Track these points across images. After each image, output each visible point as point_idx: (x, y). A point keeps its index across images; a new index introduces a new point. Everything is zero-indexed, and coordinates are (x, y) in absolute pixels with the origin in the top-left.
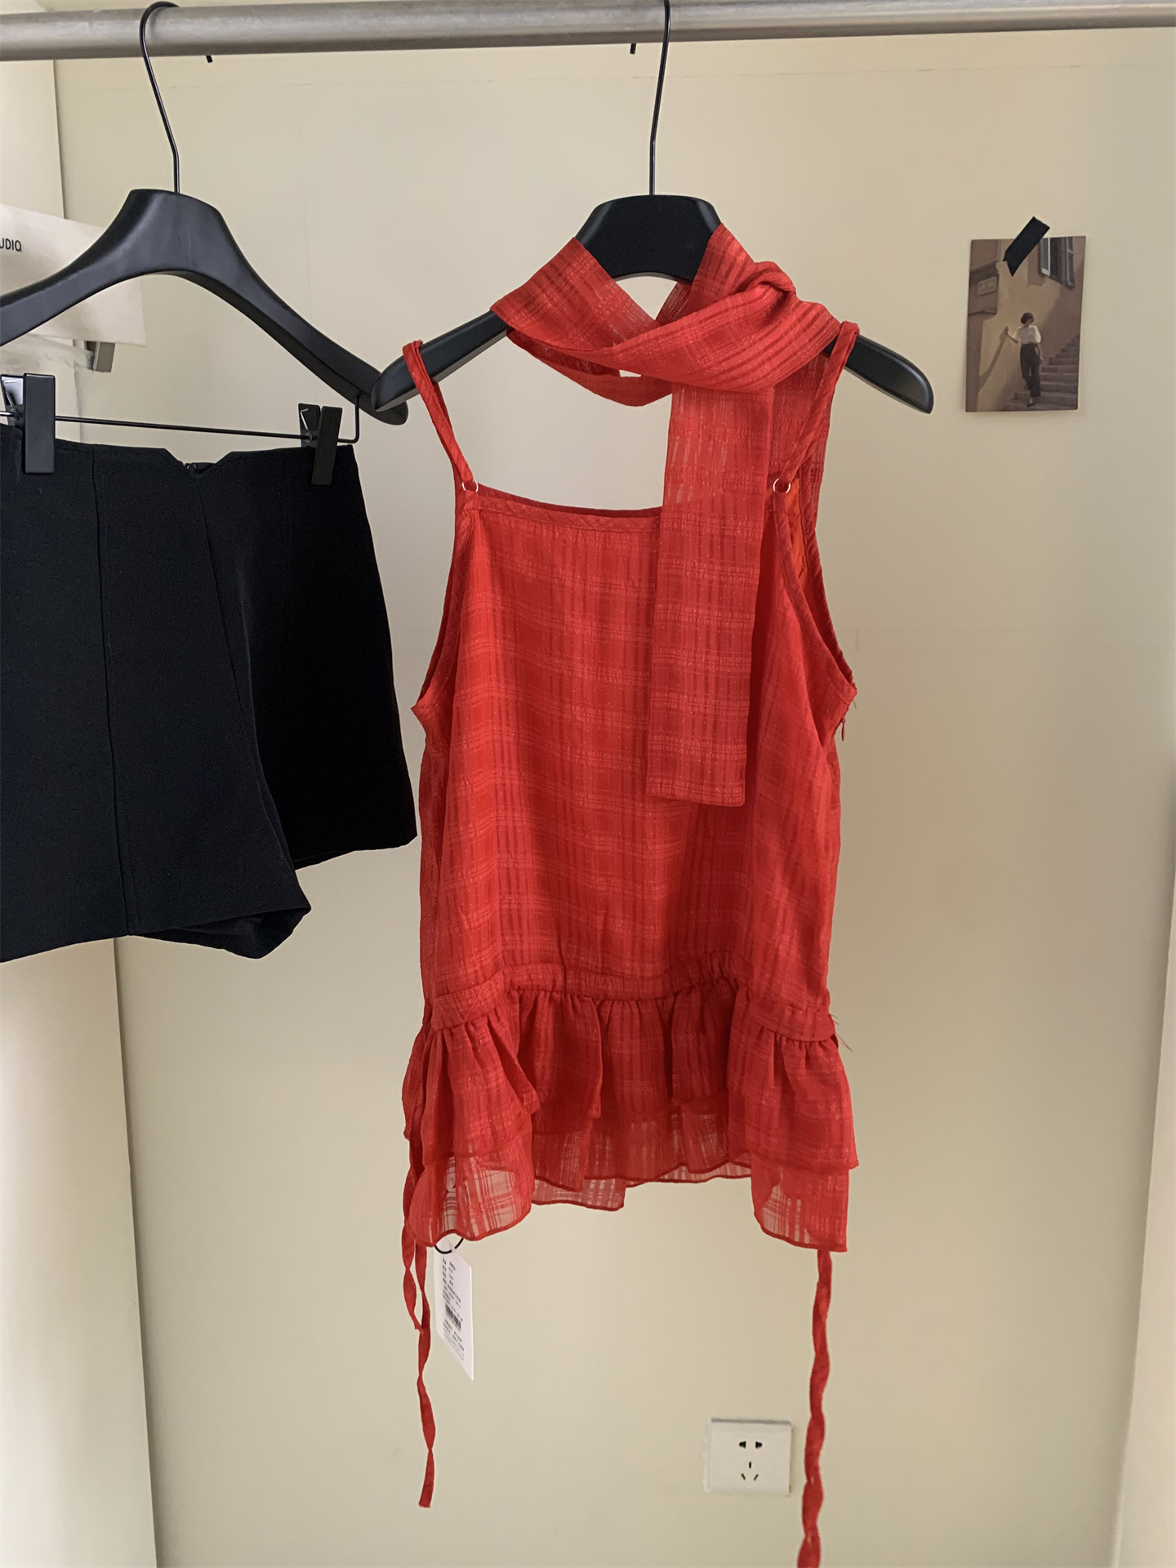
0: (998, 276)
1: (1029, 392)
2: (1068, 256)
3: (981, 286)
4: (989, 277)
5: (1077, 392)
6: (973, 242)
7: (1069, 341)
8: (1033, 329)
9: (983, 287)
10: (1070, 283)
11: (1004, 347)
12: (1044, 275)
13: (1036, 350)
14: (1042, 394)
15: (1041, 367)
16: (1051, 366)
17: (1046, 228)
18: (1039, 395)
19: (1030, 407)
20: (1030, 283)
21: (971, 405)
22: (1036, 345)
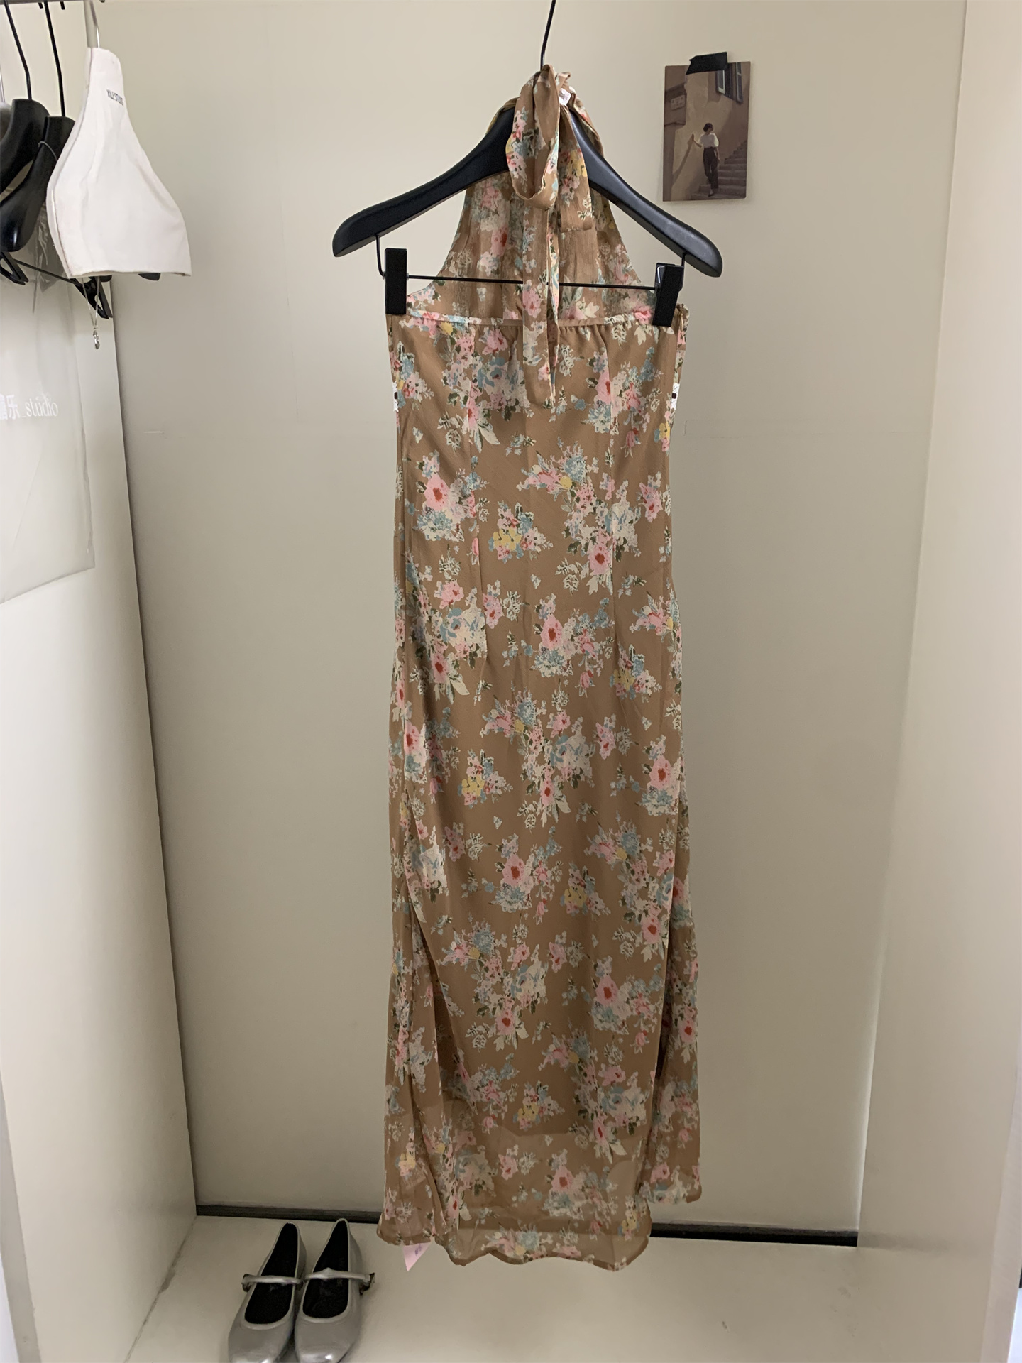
0: (686, 95)
1: (710, 185)
2: (737, 78)
3: (673, 102)
4: (681, 95)
5: (745, 185)
6: (667, 68)
7: (739, 145)
8: (713, 136)
9: (675, 103)
10: (738, 100)
11: (691, 151)
12: (720, 92)
13: (715, 152)
14: (719, 186)
15: (718, 165)
16: (726, 165)
18: (716, 187)
19: (710, 197)
20: (710, 99)
21: (669, 196)
22: (715, 148)
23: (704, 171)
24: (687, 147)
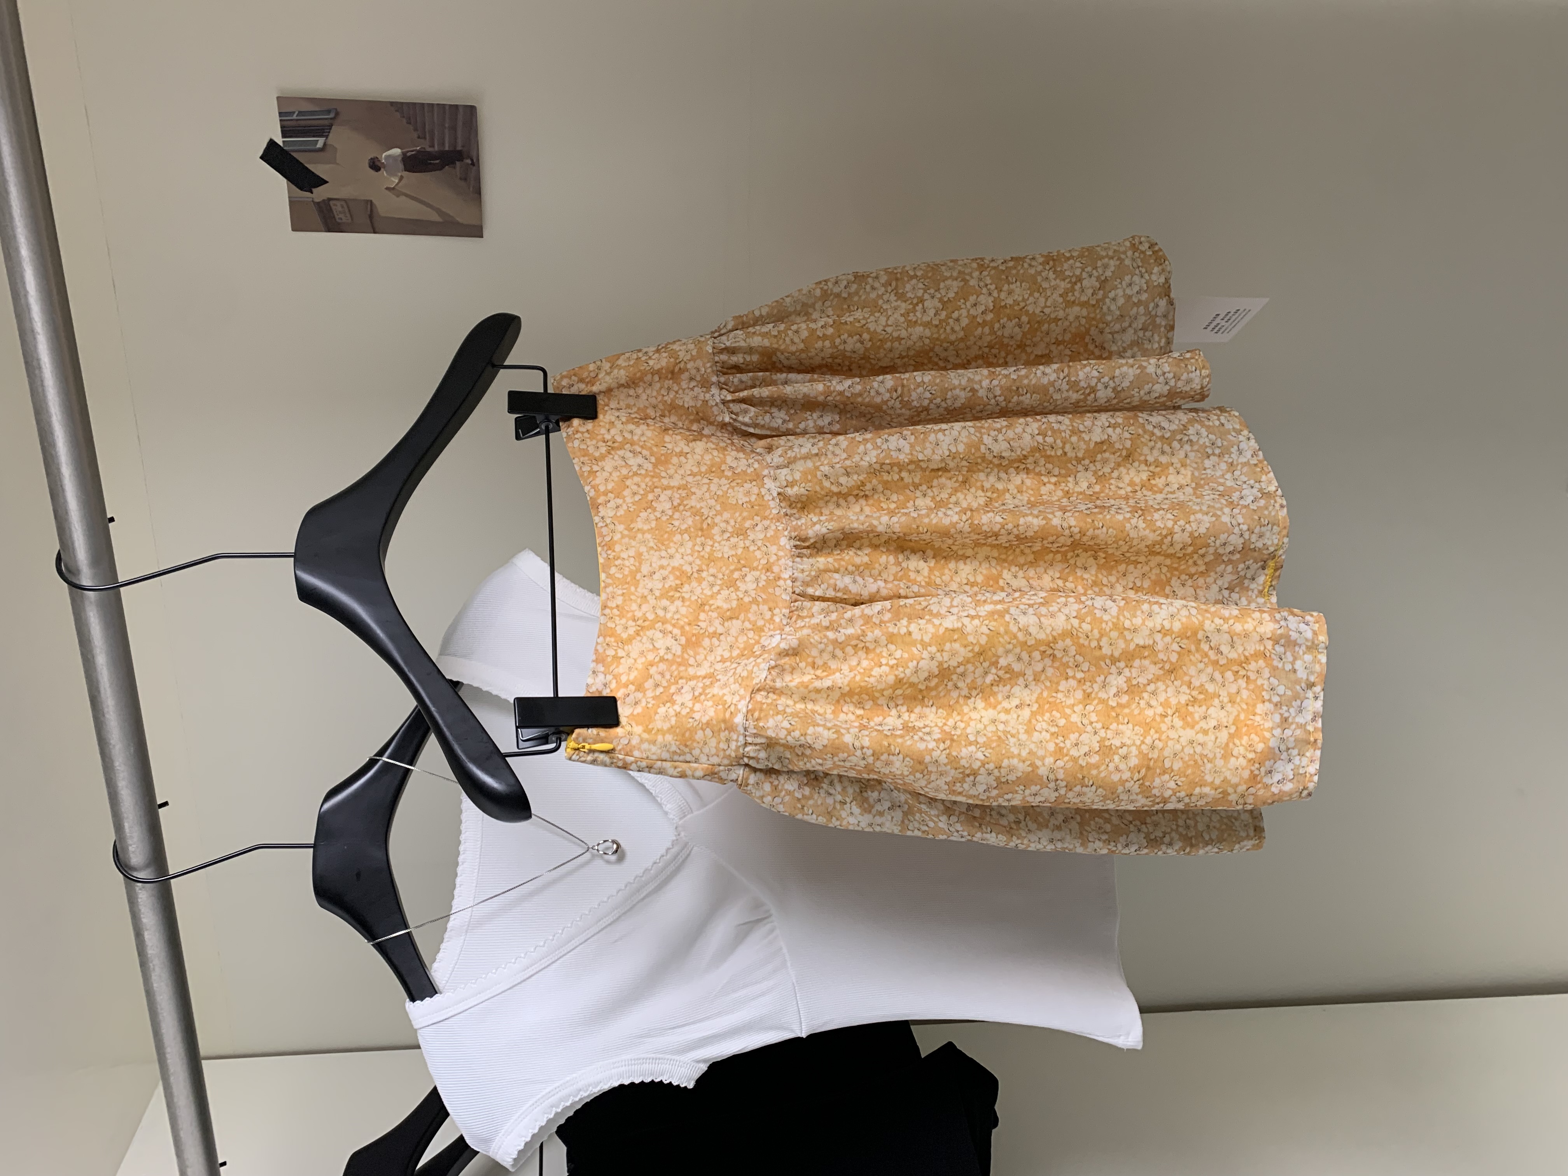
0: (330, 199)
1: (458, 163)
2: (301, 118)
3: (341, 219)
4: (331, 209)
5: (457, 106)
6: (294, 229)
7: (398, 115)
8: (387, 157)
9: (341, 216)
10: (332, 115)
11: (408, 193)
12: (325, 144)
13: (409, 154)
14: (459, 148)
15: (429, 149)
16: (428, 136)
17: (272, 144)
18: (460, 152)
19: (475, 163)
20: (334, 161)
21: (476, 231)
22: (404, 154)
23: (437, 172)
24: (403, 198)
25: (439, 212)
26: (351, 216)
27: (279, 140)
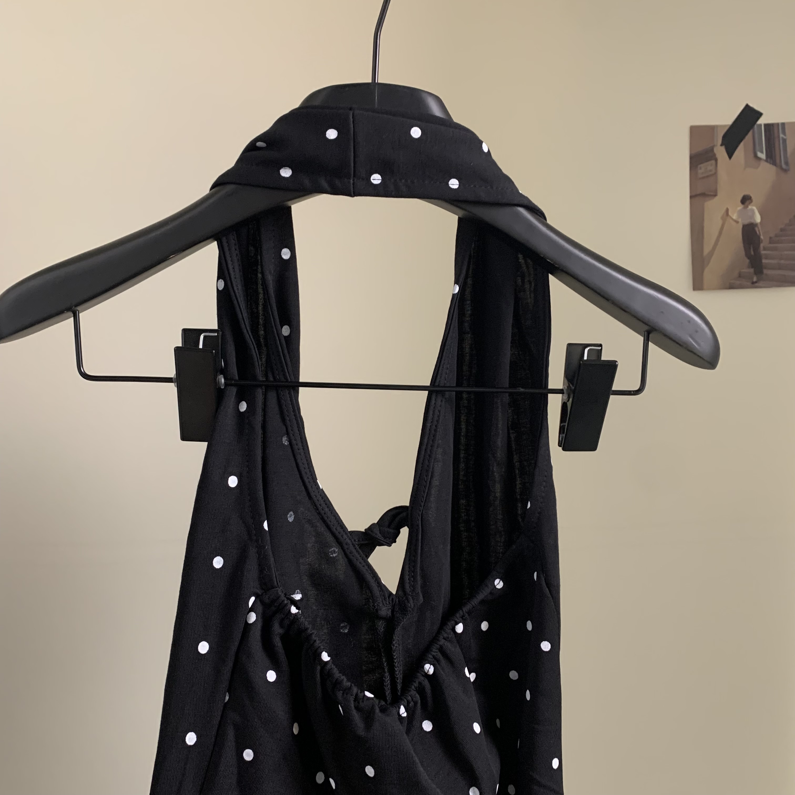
0: (716, 160)
1: (752, 270)
2: (781, 141)
3: (701, 169)
4: (708, 161)
6: (691, 128)
7: (787, 221)
8: (753, 211)
9: (703, 168)
10: (784, 166)
11: (726, 228)
12: (760, 159)
13: (757, 229)
14: (765, 271)
15: (762, 245)
16: (771, 245)
17: (759, 115)
18: (761, 272)
19: (754, 285)
20: (747, 166)
21: (698, 284)
22: (756, 225)
23: (743, 253)
24: (720, 222)
25: (711, 253)
26: (703, 178)
27: (762, 121)
